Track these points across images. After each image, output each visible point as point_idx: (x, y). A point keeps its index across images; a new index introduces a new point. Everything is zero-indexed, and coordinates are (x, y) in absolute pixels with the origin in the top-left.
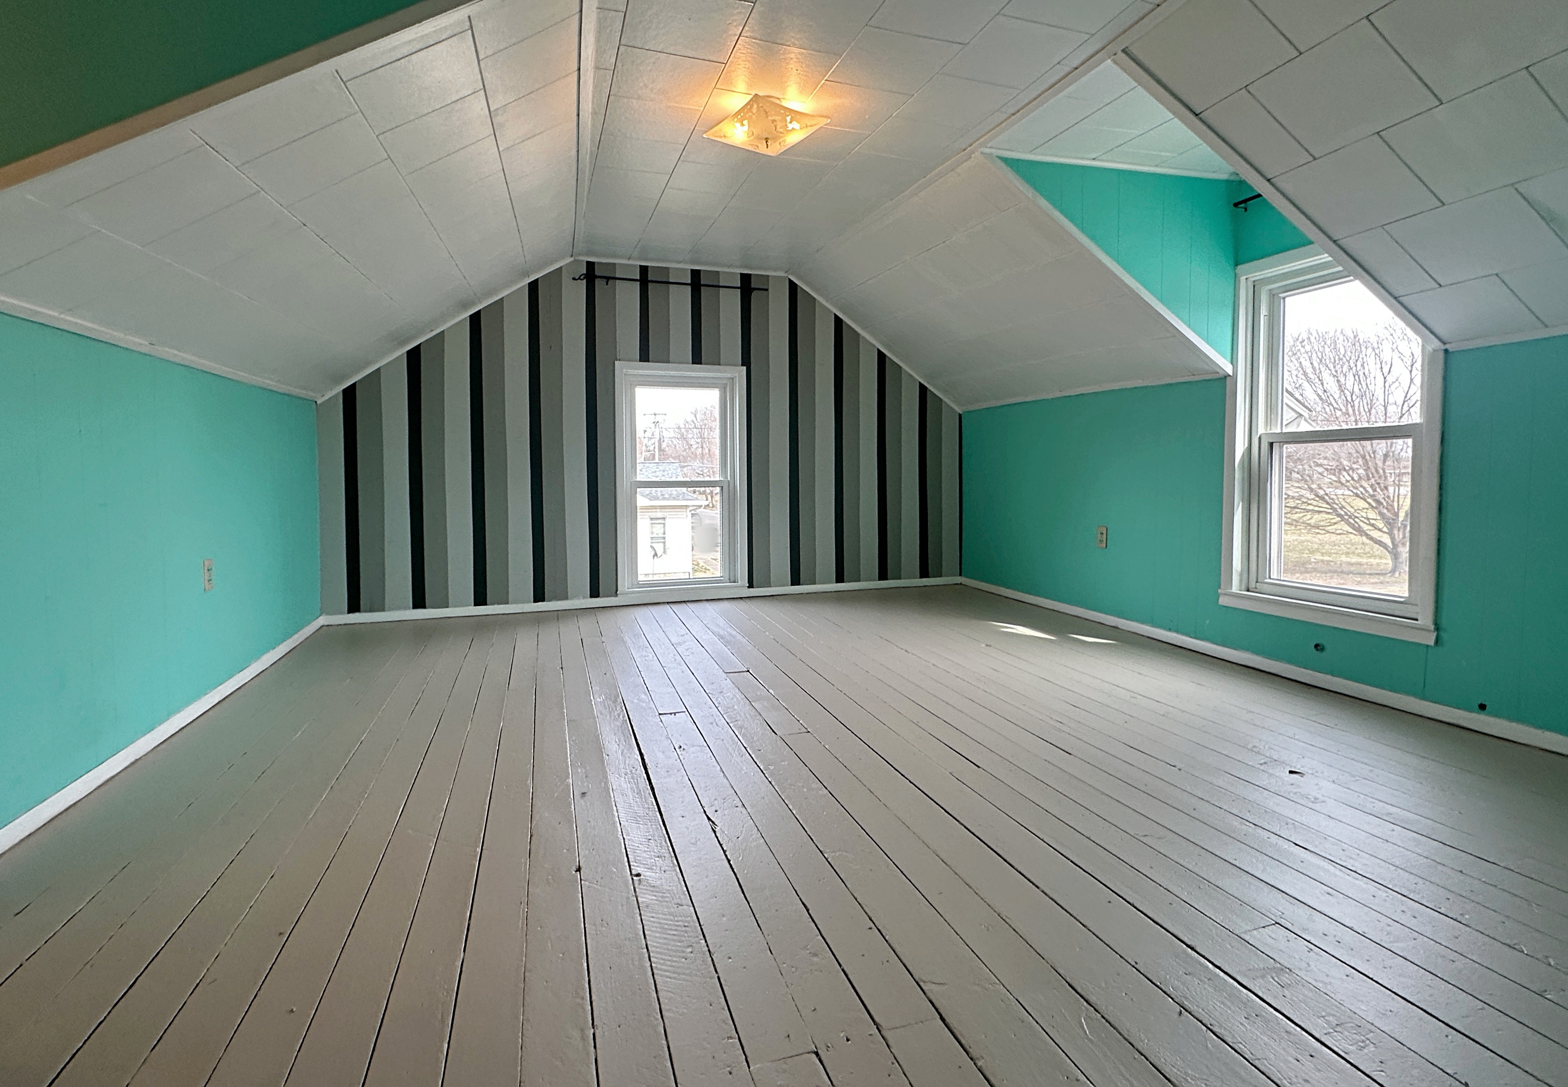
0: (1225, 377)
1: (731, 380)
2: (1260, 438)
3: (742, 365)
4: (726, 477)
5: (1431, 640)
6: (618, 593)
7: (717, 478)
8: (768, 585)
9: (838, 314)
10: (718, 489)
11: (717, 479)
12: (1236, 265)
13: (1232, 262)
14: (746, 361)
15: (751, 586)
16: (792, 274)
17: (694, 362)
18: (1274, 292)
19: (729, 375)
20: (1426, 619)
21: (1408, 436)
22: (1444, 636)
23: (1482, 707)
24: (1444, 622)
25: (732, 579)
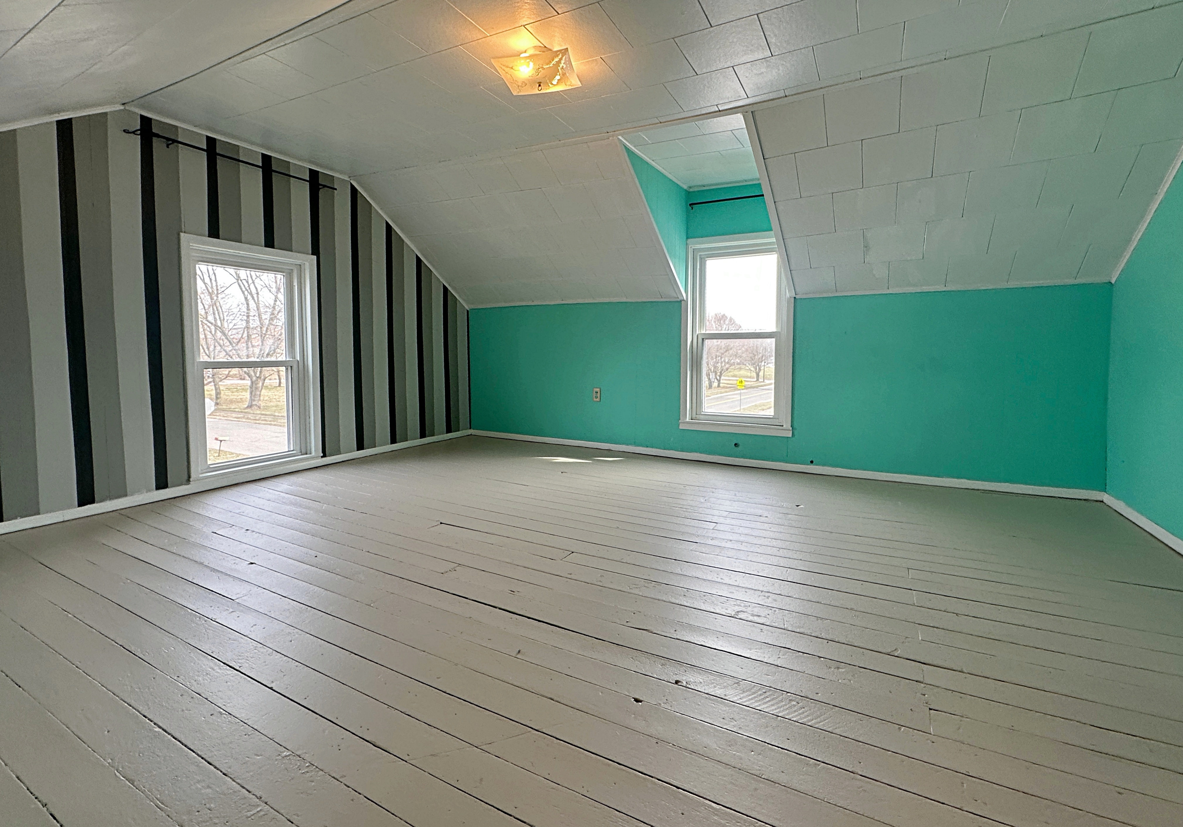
0: (681, 301)
1: (299, 266)
2: (697, 336)
3: (312, 254)
4: (294, 357)
5: (790, 435)
6: (191, 479)
7: (282, 358)
8: (339, 452)
9: (388, 220)
10: (284, 368)
11: (284, 359)
12: (687, 238)
13: (685, 237)
14: (315, 251)
15: (324, 456)
16: (354, 180)
17: (267, 245)
18: (703, 257)
19: (298, 262)
20: (787, 425)
21: (774, 338)
22: (796, 432)
23: (812, 462)
24: (796, 425)
25: (304, 451)
